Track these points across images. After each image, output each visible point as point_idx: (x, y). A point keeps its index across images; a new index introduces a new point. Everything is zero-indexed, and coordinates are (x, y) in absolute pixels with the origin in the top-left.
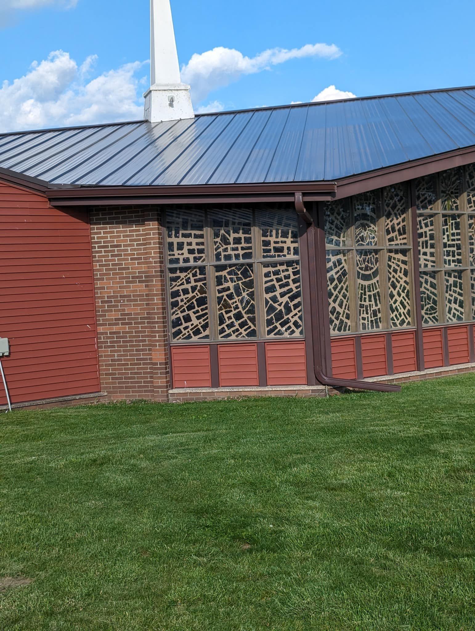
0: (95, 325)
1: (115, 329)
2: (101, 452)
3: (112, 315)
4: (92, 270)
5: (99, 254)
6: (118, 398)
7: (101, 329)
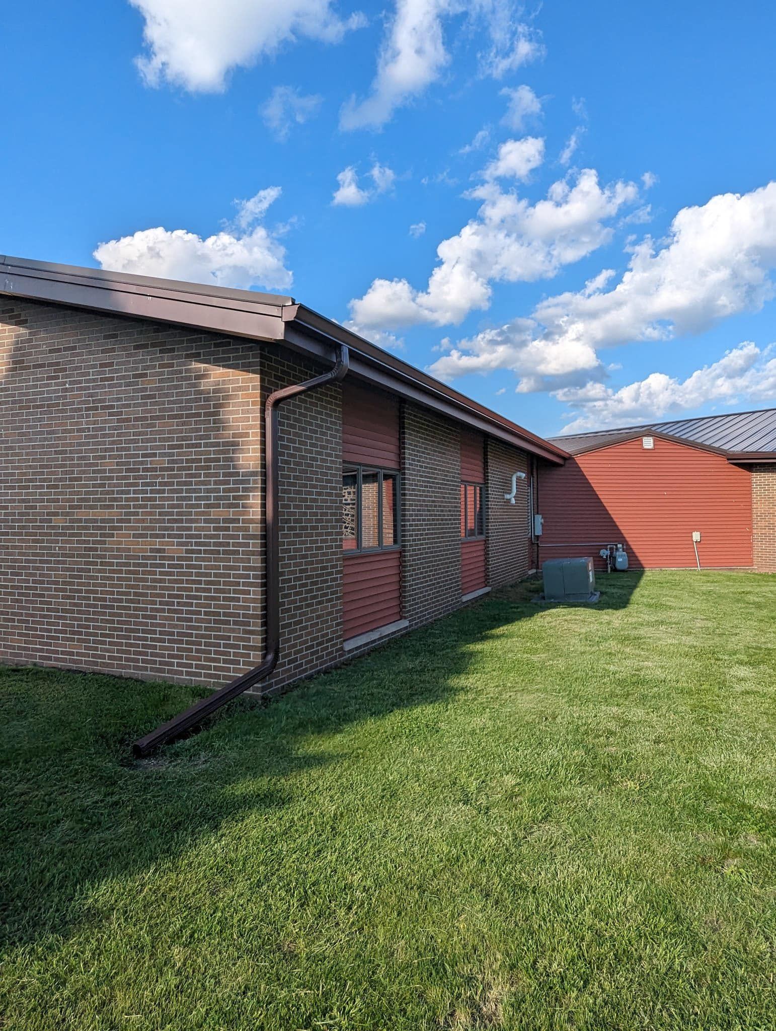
0: (751, 528)
1: (763, 531)
2: (749, 589)
3: (763, 524)
4: (751, 498)
5: (756, 489)
6: (763, 571)
7: (755, 531)
